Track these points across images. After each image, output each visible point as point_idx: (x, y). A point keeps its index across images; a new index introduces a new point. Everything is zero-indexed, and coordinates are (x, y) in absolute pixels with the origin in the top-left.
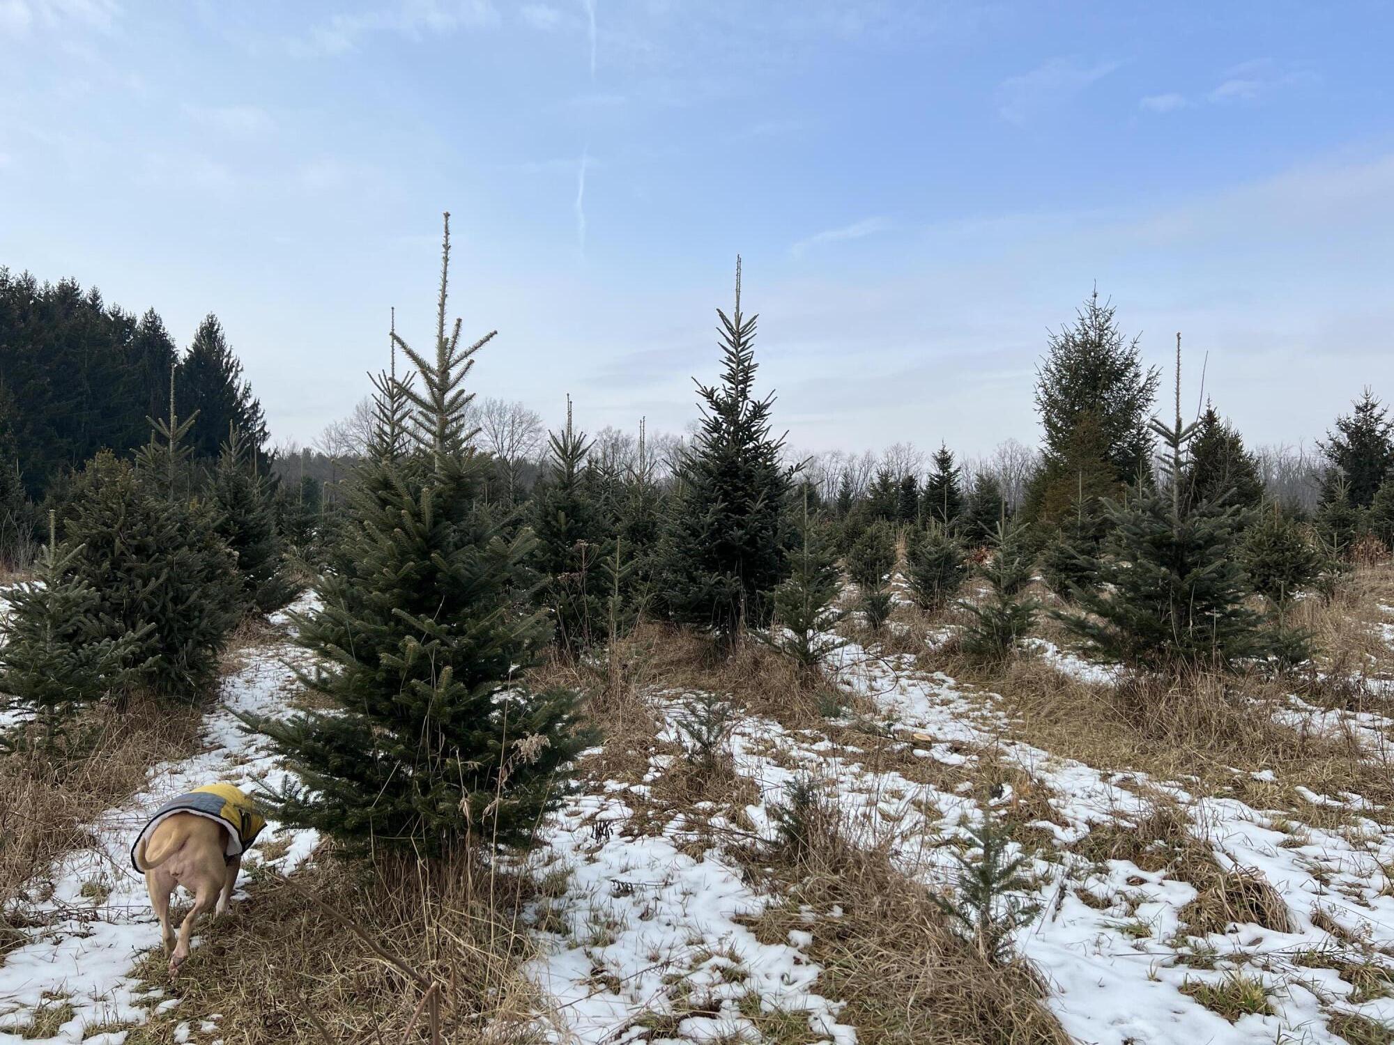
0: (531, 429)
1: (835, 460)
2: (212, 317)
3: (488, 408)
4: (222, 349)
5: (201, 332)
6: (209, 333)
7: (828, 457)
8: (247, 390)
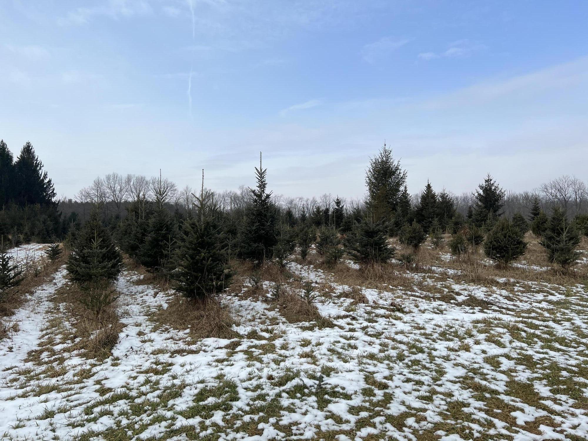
0: (172, 189)
1: (300, 201)
2: (29, 143)
3: (153, 181)
4: (34, 157)
5: (24, 150)
6: (28, 151)
7: (298, 200)
8: (46, 175)
